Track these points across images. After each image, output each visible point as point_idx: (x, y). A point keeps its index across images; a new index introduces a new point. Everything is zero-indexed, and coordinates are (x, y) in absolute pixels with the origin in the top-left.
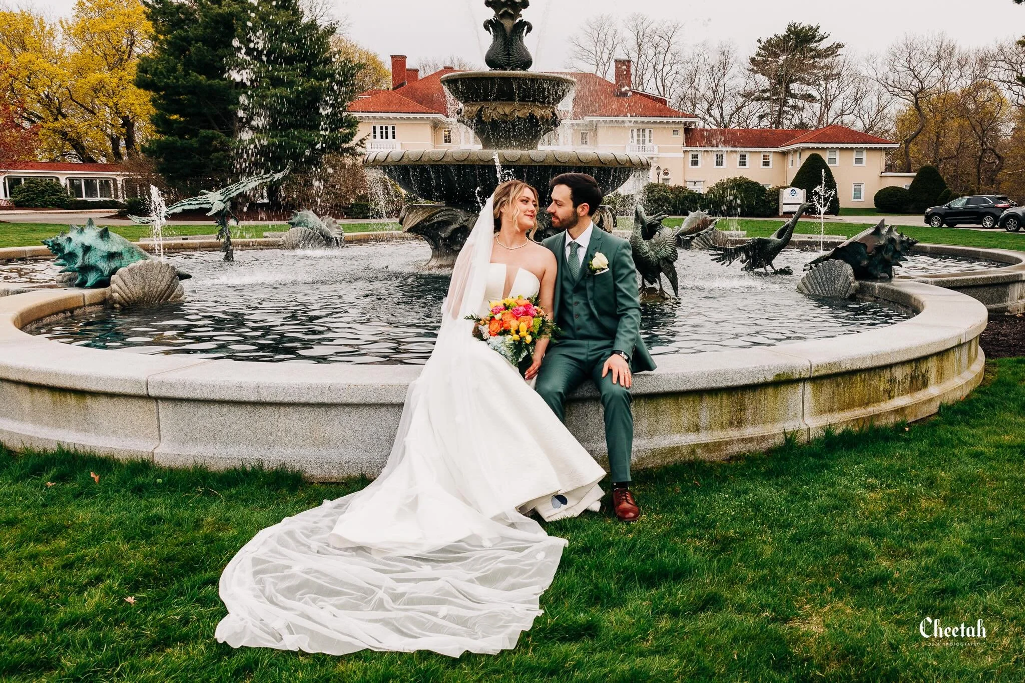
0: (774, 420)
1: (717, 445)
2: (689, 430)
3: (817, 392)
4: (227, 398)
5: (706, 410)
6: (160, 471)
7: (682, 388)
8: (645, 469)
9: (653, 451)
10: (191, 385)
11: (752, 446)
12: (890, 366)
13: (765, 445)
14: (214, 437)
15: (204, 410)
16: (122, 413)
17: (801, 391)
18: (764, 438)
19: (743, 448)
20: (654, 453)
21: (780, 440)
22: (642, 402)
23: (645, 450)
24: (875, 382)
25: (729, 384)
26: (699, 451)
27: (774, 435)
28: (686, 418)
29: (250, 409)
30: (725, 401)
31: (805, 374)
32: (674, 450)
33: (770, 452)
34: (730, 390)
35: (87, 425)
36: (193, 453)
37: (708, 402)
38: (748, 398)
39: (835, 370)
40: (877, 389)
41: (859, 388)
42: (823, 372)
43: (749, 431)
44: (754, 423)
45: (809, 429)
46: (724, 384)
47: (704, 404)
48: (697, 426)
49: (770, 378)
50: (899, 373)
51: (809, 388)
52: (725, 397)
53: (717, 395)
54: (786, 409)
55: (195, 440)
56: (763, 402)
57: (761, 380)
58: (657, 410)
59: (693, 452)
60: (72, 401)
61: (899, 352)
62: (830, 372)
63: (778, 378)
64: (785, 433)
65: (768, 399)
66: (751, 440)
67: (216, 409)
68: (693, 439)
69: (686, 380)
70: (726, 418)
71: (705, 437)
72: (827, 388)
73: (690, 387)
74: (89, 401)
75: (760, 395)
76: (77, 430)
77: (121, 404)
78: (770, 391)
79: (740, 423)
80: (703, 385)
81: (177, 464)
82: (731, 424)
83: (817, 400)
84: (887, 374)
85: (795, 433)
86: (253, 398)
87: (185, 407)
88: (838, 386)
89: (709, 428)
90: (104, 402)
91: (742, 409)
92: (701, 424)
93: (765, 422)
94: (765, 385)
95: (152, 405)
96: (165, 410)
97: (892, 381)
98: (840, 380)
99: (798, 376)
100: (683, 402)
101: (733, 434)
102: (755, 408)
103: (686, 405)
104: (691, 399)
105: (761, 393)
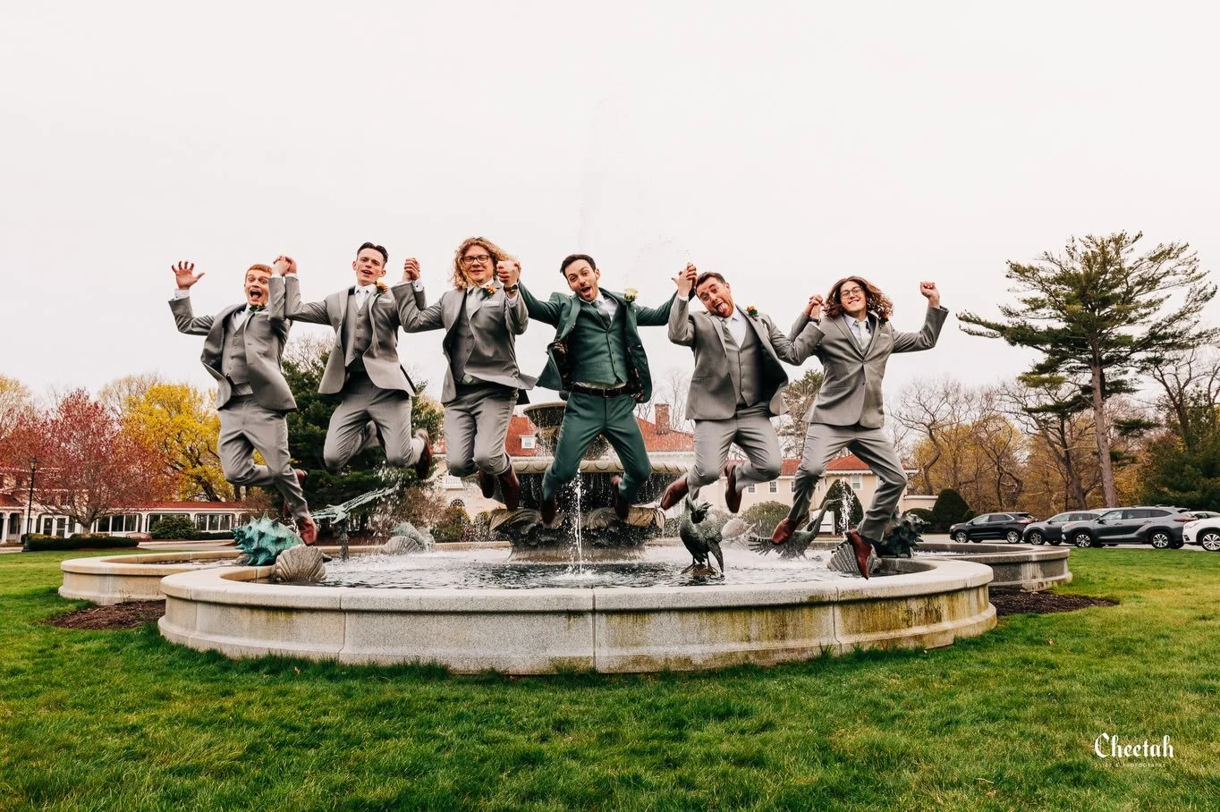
0: (810, 636)
1: (766, 653)
2: (742, 640)
3: (845, 615)
4: (397, 608)
5: (756, 623)
6: (343, 667)
7: (735, 603)
8: (709, 670)
9: (714, 655)
10: (372, 598)
11: (795, 656)
12: (905, 598)
13: (805, 656)
14: (384, 640)
15: (379, 619)
16: (318, 624)
17: (831, 615)
18: (804, 650)
19: (786, 657)
20: (715, 657)
21: (817, 653)
22: (704, 615)
23: (708, 654)
24: (894, 611)
25: (772, 602)
26: (751, 657)
27: (812, 648)
28: (739, 629)
29: (412, 617)
30: (770, 618)
31: (834, 598)
32: (731, 654)
33: (810, 661)
34: (773, 608)
35: (292, 635)
36: (368, 653)
37: (756, 617)
38: (789, 615)
39: (858, 597)
40: (896, 617)
41: (880, 613)
42: (848, 597)
43: (791, 643)
44: (794, 637)
45: (841, 645)
46: (768, 602)
47: (753, 619)
48: (749, 637)
49: (805, 599)
50: (915, 606)
51: (838, 611)
52: (769, 613)
53: (763, 611)
54: (821, 627)
55: (370, 643)
56: (801, 620)
57: (798, 600)
58: (716, 622)
59: (747, 657)
60: (282, 617)
61: (911, 586)
62: (854, 597)
63: (811, 600)
64: (820, 646)
65: (805, 618)
66: (793, 650)
67: (388, 618)
68: (745, 647)
70: (771, 632)
71: (755, 646)
72: (854, 612)
73: (741, 603)
74: (295, 617)
75: (798, 614)
76: (283, 640)
77: (318, 617)
78: (806, 611)
79: (783, 637)
80: (751, 602)
81: (357, 661)
82: (776, 636)
83: (845, 622)
84: (903, 605)
85: (828, 647)
86: (416, 608)
87: (366, 618)
88: (862, 611)
89: (758, 639)
90: (306, 617)
91: (784, 625)
92: (752, 635)
93: (804, 637)
94: (801, 605)
95: (341, 617)
96: (350, 620)
97: (909, 612)
98: (863, 606)
99: (827, 599)
100: (736, 615)
101: (777, 644)
102: (795, 625)
103: (739, 618)
104: (742, 614)
105: (798, 612)
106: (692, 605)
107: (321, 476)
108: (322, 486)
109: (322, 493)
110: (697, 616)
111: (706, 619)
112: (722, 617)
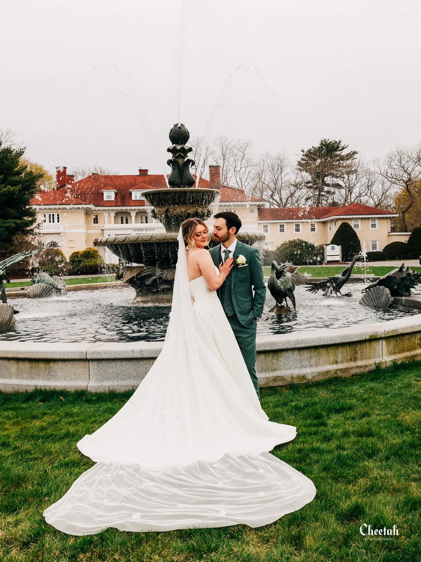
0: (370, 358)
1: (346, 370)
2: (333, 363)
3: (388, 345)
4: (126, 357)
5: (341, 353)
6: (91, 394)
7: (330, 343)
8: (316, 382)
9: (318, 373)
10: (109, 352)
11: (362, 370)
13: (367, 369)
14: (117, 377)
15: (113, 364)
16: (70, 369)
17: (381, 345)
18: (366, 366)
19: (357, 371)
20: (319, 374)
21: (373, 367)
22: (312, 350)
23: (315, 372)
24: (413, 340)
25: (350, 340)
26: (339, 372)
27: (371, 365)
28: (332, 358)
29: (136, 362)
30: (348, 349)
31: (383, 336)
32: (328, 372)
33: (370, 372)
34: (350, 344)
35: (50, 376)
36: (108, 385)
37: (341, 350)
38: (358, 348)
39: (395, 334)
40: (414, 343)
41: (406, 342)
42: (390, 334)
43: (359, 363)
44: (361, 359)
45: (386, 362)
46: (348, 341)
47: (339, 351)
48: (336, 361)
49: (368, 338)
51: (384, 342)
52: (348, 347)
53: (344, 346)
54: (375, 352)
55: (108, 379)
56: (365, 349)
57: (364, 338)
58: (319, 354)
59: (336, 373)
60: (42, 365)
62: (393, 334)
63: (371, 338)
64: (375, 363)
65: (366, 348)
66: (361, 367)
67: (119, 363)
68: (335, 367)
69: (331, 339)
70: (349, 357)
71: (340, 366)
72: (392, 343)
73: (333, 342)
74: (52, 364)
76: (44, 380)
77: (69, 365)
78: (367, 344)
79: (355, 359)
80: (339, 341)
81: (101, 390)
82: (351, 360)
83: (388, 348)
85: (380, 363)
86: (139, 356)
87: (103, 363)
88: (397, 341)
89: (342, 362)
90: (60, 364)
91: (356, 353)
92: (338, 360)
93: (366, 359)
94: (365, 341)
95: (86, 364)
96: (93, 366)
98: (398, 338)
99: (379, 337)
100: (330, 349)
101: (352, 364)
102: (362, 352)
103: (331, 351)
104: (333, 348)
105: (363, 345)
106: (306, 345)
110: (308, 351)
111: (314, 353)
112: (322, 351)
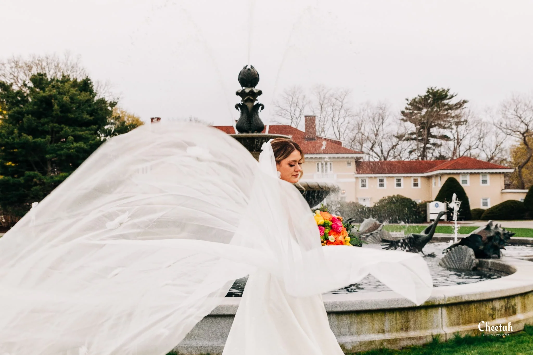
0: (425, 328)
1: (395, 341)
2: (379, 332)
3: (449, 314)
5: (388, 320)
7: (375, 308)
11: (414, 342)
12: (491, 300)
13: (421, 342)
17: (440, 314)
18: (421, 338)
19: (409, 343)
20: (361, 344)
21: (429, 340)
22: (353, 315)
23: (356, 342)
24: (483, 309)
25: (400, 306)
26: (385, 344)
27: (426, 336)
28: (377, 325)
30: (398, 316)
31: (442, 302)
32: (372, 342)
33: (425, 345)
34: (401, 310)
37: (389, 317)
38: (411, 315)
39: (459, 300)
40: (485, 313)
41: (474, 312)
42: (452, 301)
43: (412, 334)
44: (415, 329)
45: (446, 334)
46: (397, 306)
47: (387, 318)
48: (383, 330)
50: (498, 305)
51: (444, 310)
52: (398, 314)
53: (393, 313)
54: (432, 322)
56: (419, 318)
58: (361, 320)
59: (382, 344)
61: (496, 292)
62: (456, 301)
63: (426, 304)
64: (432, 335)
65: (422, 316)
66: (413, 338)
68: (381, 337)
69: (377, 303)
70: (399, 326)
71: (387, 336)
72: (455, 311)
73: (379, 307)
75: (417, 313)
78: (423, 311)
79: (407, 329)
80: (386, 306)
82: (402, 329)
83: (450, 318)
84: (490, 305)
85: (438, 336)
88: (461, 310)
89: (390, 331)
91: (408, 321)
92: (386, 329)
93: (421, 329)
94: (420, 308)
97: (494, 309)
98: (462, 306)
99: (438, 303)
100: (375, 316)
101: (403, 335)
102: (415, 321)
103: (377, 317)
104: (379, 314)
105: (418, 312)
106: (345, 309)
107: (35, 176)
108: (36, 184)
109: (36, 190)
110: (348, 317)
111: (355, 319)
112: (366, 318)
